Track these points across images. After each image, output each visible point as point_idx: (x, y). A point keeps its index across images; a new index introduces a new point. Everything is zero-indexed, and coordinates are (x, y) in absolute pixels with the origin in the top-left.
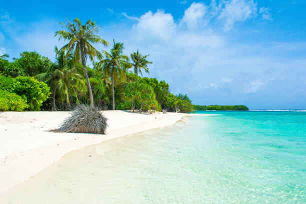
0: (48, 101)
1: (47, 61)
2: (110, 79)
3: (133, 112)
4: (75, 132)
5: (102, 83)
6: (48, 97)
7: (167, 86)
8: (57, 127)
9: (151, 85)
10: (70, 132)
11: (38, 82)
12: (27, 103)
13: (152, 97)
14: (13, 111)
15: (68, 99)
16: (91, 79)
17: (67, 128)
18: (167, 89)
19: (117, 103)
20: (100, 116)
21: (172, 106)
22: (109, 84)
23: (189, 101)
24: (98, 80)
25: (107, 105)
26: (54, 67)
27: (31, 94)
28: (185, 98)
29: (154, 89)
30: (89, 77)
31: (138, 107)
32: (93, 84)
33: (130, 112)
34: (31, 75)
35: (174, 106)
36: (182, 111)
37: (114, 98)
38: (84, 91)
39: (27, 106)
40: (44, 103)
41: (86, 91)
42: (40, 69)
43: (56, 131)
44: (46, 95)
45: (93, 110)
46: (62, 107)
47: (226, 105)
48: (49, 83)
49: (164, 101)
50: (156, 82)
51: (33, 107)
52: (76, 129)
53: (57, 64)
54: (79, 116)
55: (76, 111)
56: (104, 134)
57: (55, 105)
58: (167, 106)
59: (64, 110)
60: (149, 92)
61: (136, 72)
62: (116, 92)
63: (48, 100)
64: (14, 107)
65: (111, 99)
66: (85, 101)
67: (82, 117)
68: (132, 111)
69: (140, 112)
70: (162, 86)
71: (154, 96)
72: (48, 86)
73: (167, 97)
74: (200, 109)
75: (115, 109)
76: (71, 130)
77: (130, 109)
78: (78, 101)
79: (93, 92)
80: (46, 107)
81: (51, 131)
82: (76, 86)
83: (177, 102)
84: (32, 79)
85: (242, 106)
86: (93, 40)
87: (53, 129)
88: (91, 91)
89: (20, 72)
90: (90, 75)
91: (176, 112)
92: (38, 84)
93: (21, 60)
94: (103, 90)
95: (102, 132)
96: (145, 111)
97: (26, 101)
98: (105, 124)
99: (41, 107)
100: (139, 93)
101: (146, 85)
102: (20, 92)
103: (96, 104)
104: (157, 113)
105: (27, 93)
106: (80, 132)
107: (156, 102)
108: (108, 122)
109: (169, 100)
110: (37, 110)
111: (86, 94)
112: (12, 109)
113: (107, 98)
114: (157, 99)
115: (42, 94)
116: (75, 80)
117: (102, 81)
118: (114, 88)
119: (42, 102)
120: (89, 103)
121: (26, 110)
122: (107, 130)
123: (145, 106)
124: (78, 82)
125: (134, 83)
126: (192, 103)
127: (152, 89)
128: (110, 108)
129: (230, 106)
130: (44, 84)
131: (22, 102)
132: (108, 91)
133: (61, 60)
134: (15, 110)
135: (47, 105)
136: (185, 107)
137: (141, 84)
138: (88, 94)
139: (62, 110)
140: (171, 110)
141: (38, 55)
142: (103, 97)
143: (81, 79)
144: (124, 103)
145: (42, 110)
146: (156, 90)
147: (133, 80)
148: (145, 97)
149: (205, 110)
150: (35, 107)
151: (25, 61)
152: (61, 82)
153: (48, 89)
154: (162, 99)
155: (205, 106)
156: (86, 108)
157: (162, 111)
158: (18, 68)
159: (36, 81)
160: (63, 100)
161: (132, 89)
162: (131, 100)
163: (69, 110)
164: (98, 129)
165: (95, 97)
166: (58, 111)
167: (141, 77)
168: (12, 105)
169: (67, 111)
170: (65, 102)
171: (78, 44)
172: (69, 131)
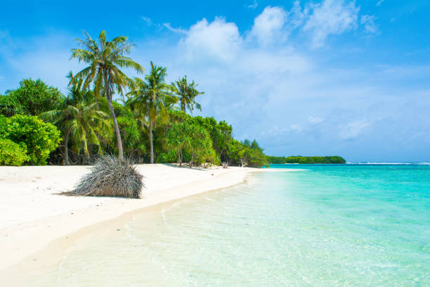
0: (58, 151)
1: (56, 94)
2: (147, 119)
3: (180, 166)
4: (97, 196)
5: (135, 125)
6: (57, 145)
7: (230, 129)
8: (71, 189)
9: (206, 127)
10: (89, 195)
11: (44, 124)
12: (27, 154)
13: (207, 144)
14: (7, 165)
15: (86, 148)
16: (120, 119)
17: (85, 190)
18: (230, 133)
19: (156, 155)
20: (132, 172)
21: (236, 158)
22: (145, 127)
23: (260, 150)
24: (129, 120)
25: (142, 156)
26: (68, 102)
27: (33, 141)
28: (254, 145)
29: (211, 134)
30: (117, 116)
31: (187, 159)
32: (122, 126)
33: (175, 166)
34: (34, 114)
35: (238, 157)
36: (250, 165)
37: (152, 147)
38: (108, 136)
39: (28, 158)
40: (52, 154)
41: (111, 136)
42: (47, 106)
43: (69, 194)
44: (55, 142)
45: (123, 164)
46: (77, 160)
47: (314, 156)
48: (59, 125)
49: (225, 151)
50: (212, 122)
51: (35, 159)
52: (98, 190)
53: (71, 97)
54: (102, 172)
55: (99, 165)
56: (138, 197)
57: (67, 157)
58: (229, 157)
59: (81, 164)
60: (203, 137)
61: (183, 108)
62: (155, 137)
63: (57, 149)
64: (9, 160)
65: (148, 147)
66: (110, 150)
67: (107, 173)
68: (178, 164)
69: (190, 167)
70: (222, 128)
71: (211, 143)
72: (58, 129)
73: (228, 144)
74: (276, 162)
75: (155, 162)
76: (91, 192)
77: (176, 162)
78: (101, 151)
79: (122, 137)
80: (55, 159)
81: (63, 193)
82: (98, 129)
83: (243, 151)
84: (35, 119)
85: (336, 157)
86: (122, 62)
87: (66, 191)
88: (119, 136)
89: (17, 109)
90: (118, 113)
91: (241, 166)
92: (43, 126)
93: (18, 91)
94: (137, 135)
95: (136, 195)
96: (197, 164)
97: (26, 151)
98: (140, 183)
99: (48, 160)
100: (188, 139)
101: (198, 127)
102: (17, 138)
103: (127, 155)
104: (214, 167)
105: (27, 140)
106: (104, 196)
107: (213, 152)
108: (143, 181)
109: (232, 149)
110: (42, 164)
111: (111, 140)
112: (7, 162)
113: (142, 147)
114: (214, 147)
115: (49, 141)
116: (96, 121)
117: (135, 122)
118: (153, 132)
119: (48, 152)
120: (117, 154)
121: (26, 163)
122: (144, 192)
123: (198, 157)
124: (101, 123)
125: (182, 124)
126: (264, 152)
127: (207, 133)
128: (147, 160)
129: (319, 158)
130: (53, 126)
131: (19, 152)
132: (145, 136)
133: (75, 93)
134: (10, 164)
135: (56, 156)
136: (254, 159)
137: (191, 126)
138: (115, 140)
139: (78, 164)
140: (235, 163)
141: (43, 85)
142: (137, 145)
143: (106, 118)
144: (167, 153)
145: (48, 164)
146: (214, 134)
147: (180, 120)
148: (196, 144)
149: (284, 163)
150: (39, 160)
151: (24, 93)
152: (75, 123)
153: (58, 133)
154: (221, 148)
155: (284, 158)
156: (112, 160)
157: (221, 165)
158: (15, 104)
159: (40, 122)
160: (79, 149)
161: (177, 134)
162: (177, 150)
163: (88, 164)
164: (130, 192)
165: (125, 145)
166: (72, 165)
167: (190, 115)
168: (7, 156)
169: (85, 164)
170: (83, 152)
171: (100, 69)
172: (89, 193)
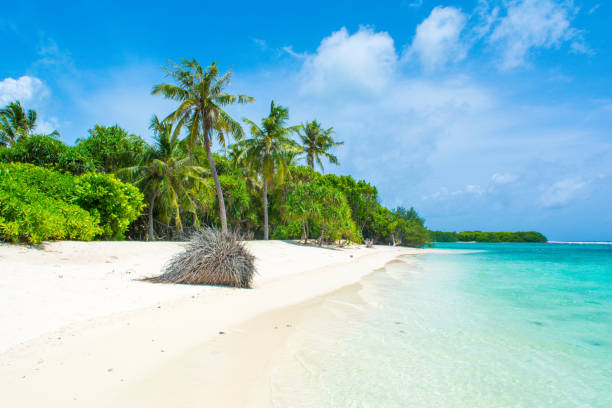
0: (140, 221)
1: (138, 143)
2: (259, 178)
3: (306, 244)
4: (192, 283)
5: (244, 186)
6: (139, 214)
7: (375, 191)
8: (158, 273)
9: (343, 189)
10: (181, 283)
11: (122, 184)
12: (100, 225)
13: (344, 213)
14: (73, 240)
15: (178, 217)
16: (223, 179)
17: (173, 276)
18: (374, 197)
19: (272, 227)
20: (241, 251)
21: (384, 233)
22: (257, 188)
23: (420, 222)
24: (236, 179)
25: (253, 229)
26: (153, 155)
27: (108, 208)
28: (411, 215)
29: (348, 198)
30: (219, 174)
31: (314, 233)
32: (226, 189)
33: (299, 244)
34: (109, 171)
35: (388, 231)
36: (405, 243)
37: (266, 216)
38: (207, 201)
39: (100, 231)
40: (132, 225)
41: (212, 201)
42: (126, 160)
43: (155, 280)
44: (137, 209)
45: (228, 239)
46: (166, 233)
47: (498, 231)
48: (142, 187)
49: (369, 223)
50: (351, 183)
51: (110, 232)
52: (194, 276)
53: (158, 148)
54: (199, 251)
55: (195, 240)
56: (248, 287)
57: (152, 230)
58: (374, 232)
59: (170, 240)
60: (337, 203)
61: (310, 162)
62: (271, 204)
63: (139, 218)
64: (75, 233)
65: (261, 217)
66: (209, 220)
67: (206, 253)
68: (303, 241)
69: (320, 246)
70: (364, 192)
71: (349, 212)
72: (141, 192)
73: (374, 213)
74: (444, 238)
75: (270, 238)
76: (185, 278)
77: (299, 238)
78: (197, 222)
79: (226, 203)
80: (136, 233)
81: (147, 279)
82: (193, 191)
83: (396, 223)
84: (111, 178)
85: (532, 233)
86: (225, 99)
87: (150, 276)
88: (222, 201)
89: (88, 165)
90: (220, 169)
91: (392, 244)
92: (121, 188)
93: (89, 141)
94: (246, 200)
95: (245, 283)
96: (330, 241)
97: (99, 221)
98: (251, 267)
99: (127, 234)
100: (317, 206)
101: (331, 190)
102: (88, 204)
103: (232, 227)
104: (353, 246)
105: (100, 206)
106: (202, 283)
107: (352, 225)
108: (256, 263)
109: (379, 219)
110: (119, 239)
111: (211, 207)
112: (73, 236)
113: (253, 217)
114: (353, 217)
115: (129, 207)
116: (192, 180)
117: (243, 183)
118: (268, 196)
119: (127, 222)
120: (219, 225)
121: (98, 237)
122: (256, 279)
123: (330, 232)
124: (197, 184)
125: (308, 185)
126: (425, 225)
127: (343, 198)
128: (259, 235)
129: (506, 235)
130: (134, 188)
131: (90, 222)
132: (256, 202)
133: (164, 143)
134: (77, 238)
135: (136, 228)
136: (411, 234)
137: (321, 188)
138: (217, 207)
139: (165, 239)
140: (384, 240)
141: (121, 132)
142: (245, 213)
143: (204, 176)
144: (286, 225)
145: (127, 239)
146: (352, 199)
147: (306, 179)
148: (328, 214)
149: (454, 241)
150: (115, 233)
151: (97, 144)
152: (164, 185)
153: (140, 197)
154: (363, 219)
155: (454, 234)
156: (212, 234)
157: (363, 243)
158: (85, 158)
159: (118, 182)
160: (169, 219)
161: (303, 199)
162: (301, 221)
163: (179, 240)
164: (238, 278)
165: (231, 214)
166: (157, 240)
167: (321, 172)
168: (73, 228)
169: (175, 240)
170: (173, 222)
171: (197, 110)
172: (181, 280)
